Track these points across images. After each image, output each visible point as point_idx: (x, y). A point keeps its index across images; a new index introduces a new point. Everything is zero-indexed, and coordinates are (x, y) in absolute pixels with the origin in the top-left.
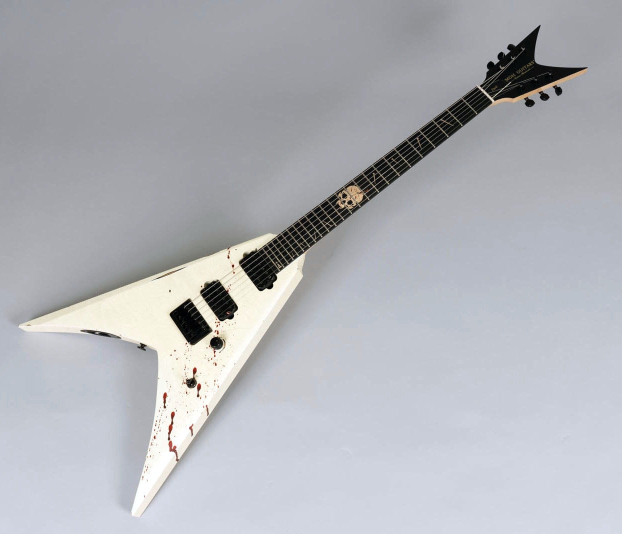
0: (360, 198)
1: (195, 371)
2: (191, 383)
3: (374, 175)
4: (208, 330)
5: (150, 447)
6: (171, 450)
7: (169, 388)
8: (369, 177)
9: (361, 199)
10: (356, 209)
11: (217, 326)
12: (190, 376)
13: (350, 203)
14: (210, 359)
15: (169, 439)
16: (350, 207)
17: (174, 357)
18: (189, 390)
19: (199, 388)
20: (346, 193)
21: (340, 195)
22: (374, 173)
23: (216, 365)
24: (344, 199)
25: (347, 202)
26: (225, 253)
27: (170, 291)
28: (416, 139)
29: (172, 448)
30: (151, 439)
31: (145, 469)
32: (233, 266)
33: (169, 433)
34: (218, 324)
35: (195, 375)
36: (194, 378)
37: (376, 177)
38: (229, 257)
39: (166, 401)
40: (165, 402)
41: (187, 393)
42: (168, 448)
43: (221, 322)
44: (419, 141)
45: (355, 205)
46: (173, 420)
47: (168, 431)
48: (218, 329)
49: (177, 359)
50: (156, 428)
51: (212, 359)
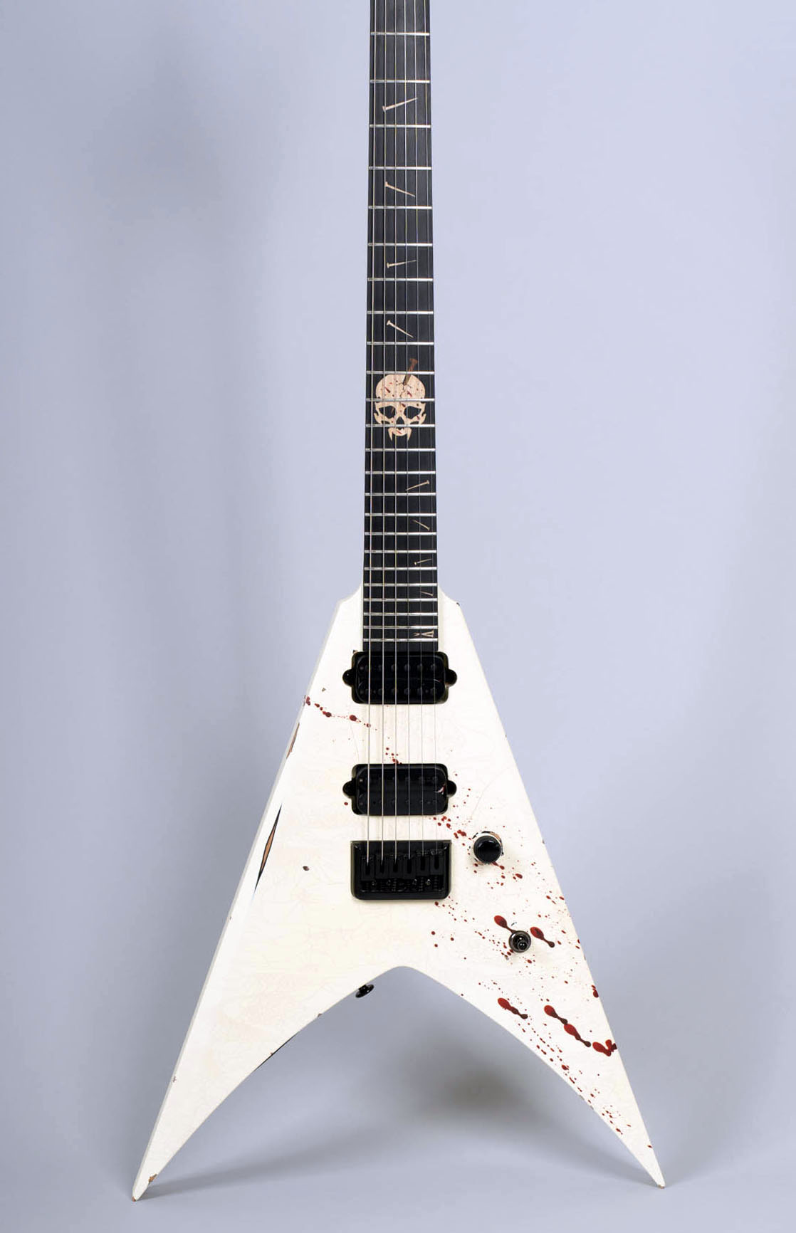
0: (416, 387)
1: (501, 922)
2: (519, 942)
4: (443, 848)
5: (574, 1087)
6: (608, 1053)
7: (496, 987)
9: (420, 386)
10: (430, 410)
11: (448, 826)
12: (505, 935)
13: (411, 412)
14: (501, 880)
15: (588, 1044)
16: (420, 420)
17: (444, 943)
18: (527, 954)
19: (538, 933)
20: (386, 405)
21: (380, 418)
22: (390, 323)
23: (520, 876)
24: (397, 417)
25: (404, 417)
26: (308, 716)
27: (306, 868)
29: (607, 1048)
30: (563, 1076)
31: (606, 1119)
32: (353, 718)
33: (578, 1037)
34: (446, 821)
35: (509, 925)
36: (513, 932)
38: (328, 715)
39: (516, 1007)
40: (515, 1011)
41: (530, 962)
42: (602, 1055)
43: (446, 814)
45: (422, 407)
46: (559, 1016)
47: (573, 1037)
48: (455, 829)
49: (452, 939)
50: (550, 1054)
51: (503, 877)
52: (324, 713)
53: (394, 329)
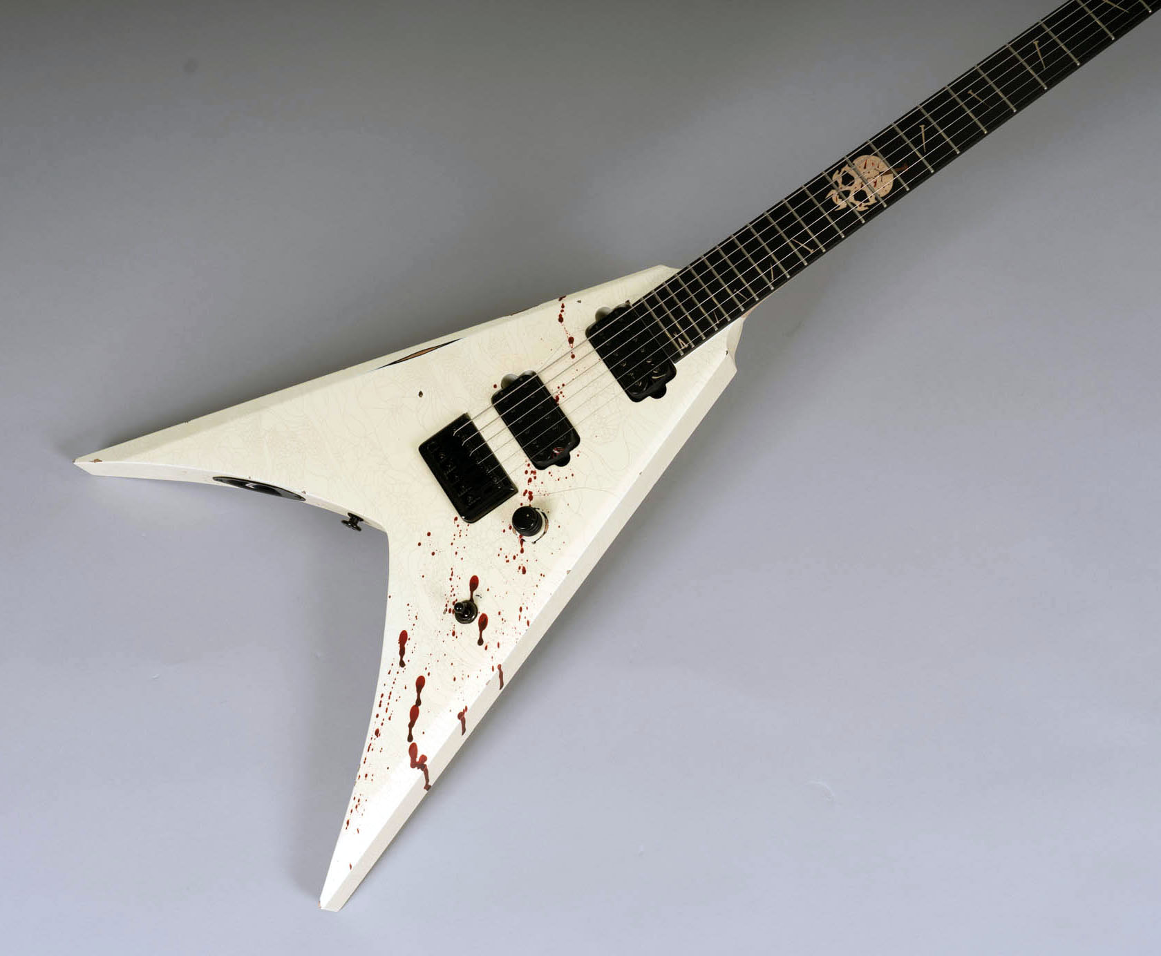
0: (885, 185)
1: (474, 583)
2: (465, 611)
3: (923, 130)
4: (508, 489)
5: (365, 754)
6: (414, 764)
7: (414, 621)
8: (909, 135)
9: (889, 187)
10: (874, 211)
11: (530, 480)
12: (463, 595)
13: (861, 196)
14: (510, 558)
15: (410, 738)
16: (860, 207)
17: (426, 549)
18: (459, 627)
19: (483, 623)
20: (852, 173)
21: (837, 177)
22: (922, 126)
23: (524, 571)
24: (847, 188)
25: (852, 194)
26: (552, 308)
27: (421, 394)
28: (1033, 45)
29: (418, 760)
30: (369, 736)
31: (352, 803)
32: (571, 340)
33: (411, 725)
34: (532, 476)
35: (475, 593)
36: (472, 600)
37: (928, 134)
38: (561, 320)
39: (406, 651)
40: (402, 652)
41: (454, 634)
42: (408, 759)
43: (537, 471)
44: (1038, 49)
45: (872, 201)
46: (421, 695)
47: (409, 721)
48: (530, 488)
49: (433, 554)
50: (381, 711)
51: (514, 558)
52: (560, 316)
53: (921, 131)
